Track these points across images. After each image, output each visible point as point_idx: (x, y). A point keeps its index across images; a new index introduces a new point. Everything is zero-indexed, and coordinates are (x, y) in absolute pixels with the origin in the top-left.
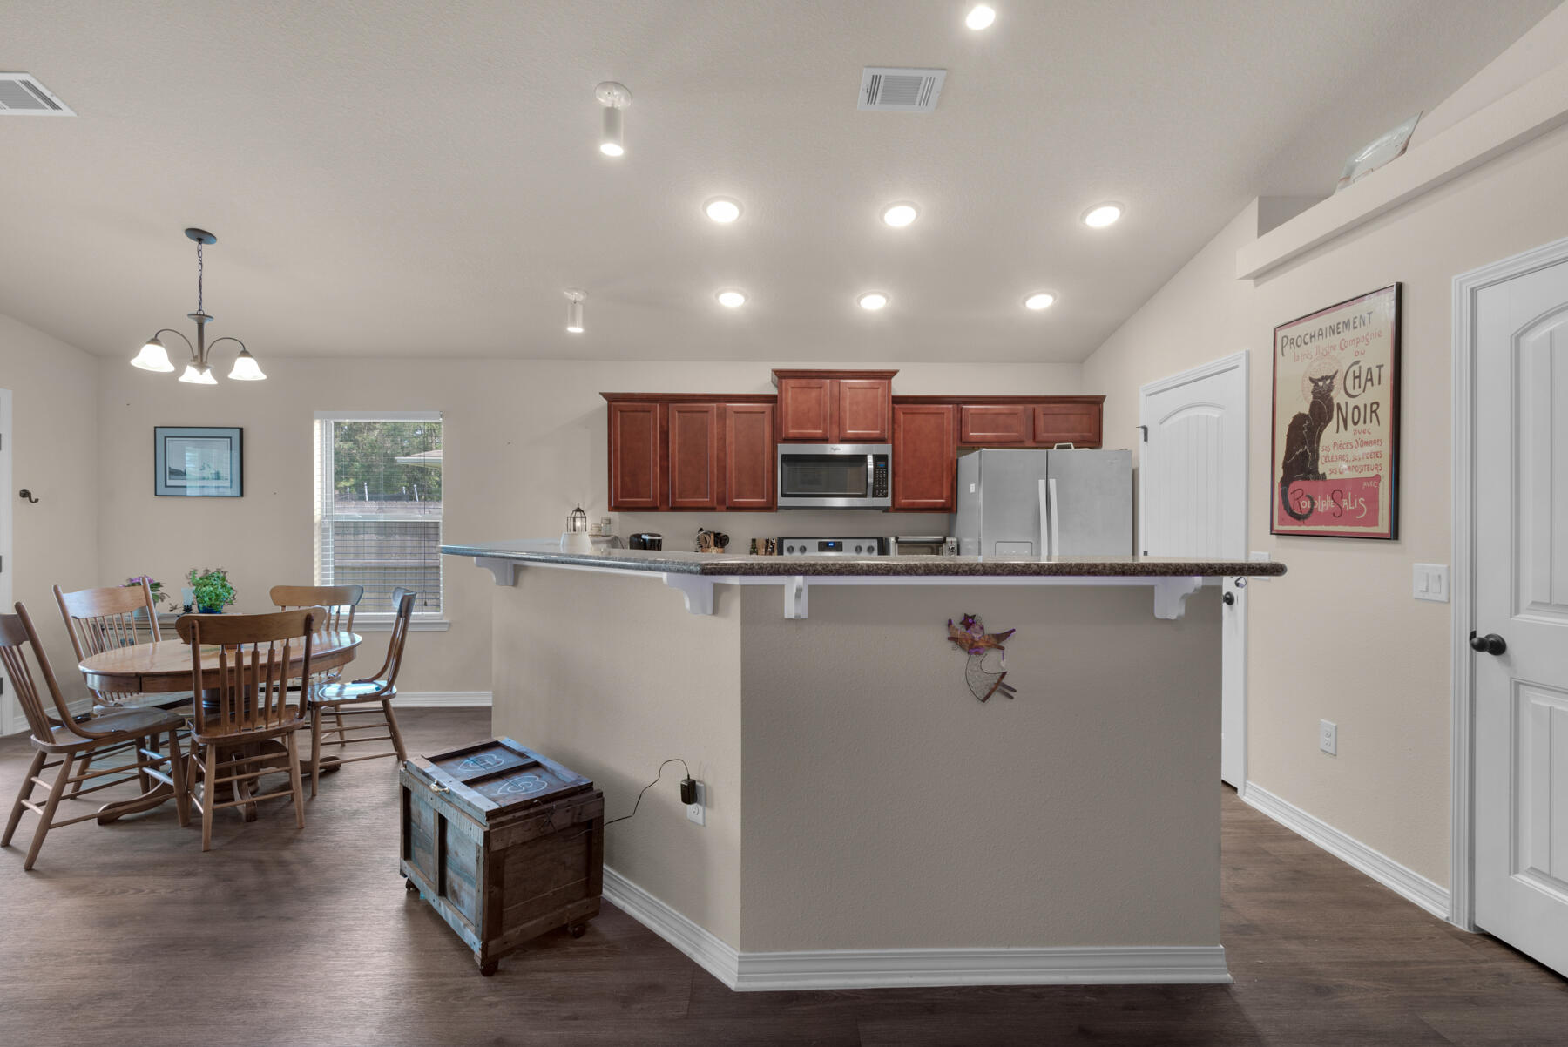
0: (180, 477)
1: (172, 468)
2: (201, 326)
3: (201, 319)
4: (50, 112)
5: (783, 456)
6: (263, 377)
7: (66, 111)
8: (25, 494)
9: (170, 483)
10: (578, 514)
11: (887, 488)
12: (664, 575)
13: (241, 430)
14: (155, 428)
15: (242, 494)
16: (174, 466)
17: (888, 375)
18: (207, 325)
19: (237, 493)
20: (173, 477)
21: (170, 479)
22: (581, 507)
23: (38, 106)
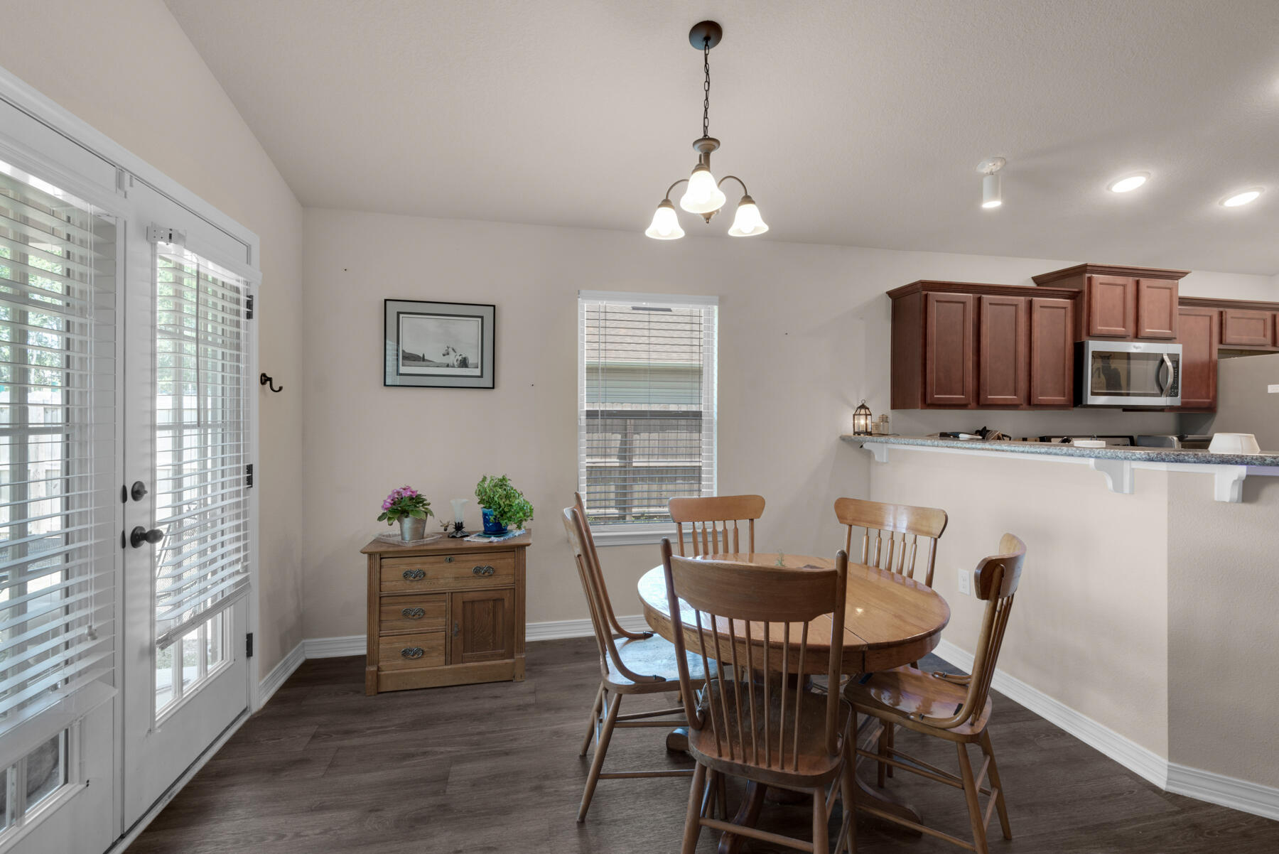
0: (416, 363)
1: (407, 351)
5: (1093, 352)
8: (266, 380)
9: (403, 370)
10: (863, 411)
11: (1178, 388)
12: (1092, 461)
13: (494, 308)
14: (386, 300)
15: (494, 386)
16: (409, 349)
17: (1176, 275)
19: (488, 384)
20: (407, 362)
21: (403, 365)
22: (866, 405)
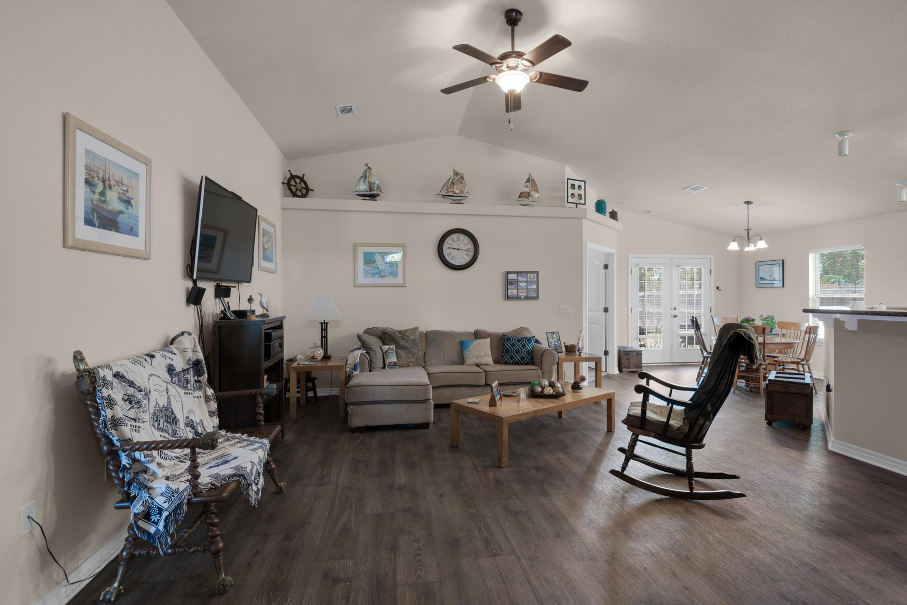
0: (763, 280)
2: (748, 233)
3: (748, 230)
4: (703, 189)
6: (767, 246)
7: (706, 188)
8: (718, 288)
9: (760, 282)
13: (783, 261)
14: (756, 262)
15: (783, 286)
16: (762, 277)
18: (750, 231)
19: (782, 286)
20: (761, 280)
23: (699, 189)
